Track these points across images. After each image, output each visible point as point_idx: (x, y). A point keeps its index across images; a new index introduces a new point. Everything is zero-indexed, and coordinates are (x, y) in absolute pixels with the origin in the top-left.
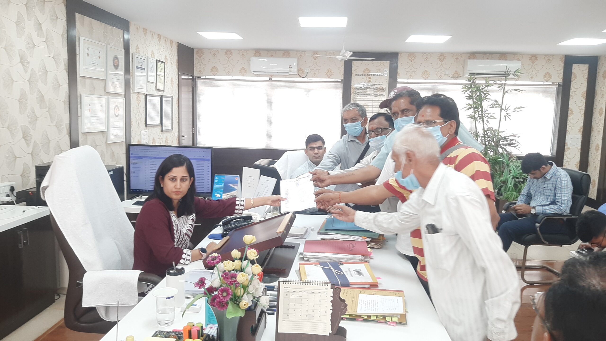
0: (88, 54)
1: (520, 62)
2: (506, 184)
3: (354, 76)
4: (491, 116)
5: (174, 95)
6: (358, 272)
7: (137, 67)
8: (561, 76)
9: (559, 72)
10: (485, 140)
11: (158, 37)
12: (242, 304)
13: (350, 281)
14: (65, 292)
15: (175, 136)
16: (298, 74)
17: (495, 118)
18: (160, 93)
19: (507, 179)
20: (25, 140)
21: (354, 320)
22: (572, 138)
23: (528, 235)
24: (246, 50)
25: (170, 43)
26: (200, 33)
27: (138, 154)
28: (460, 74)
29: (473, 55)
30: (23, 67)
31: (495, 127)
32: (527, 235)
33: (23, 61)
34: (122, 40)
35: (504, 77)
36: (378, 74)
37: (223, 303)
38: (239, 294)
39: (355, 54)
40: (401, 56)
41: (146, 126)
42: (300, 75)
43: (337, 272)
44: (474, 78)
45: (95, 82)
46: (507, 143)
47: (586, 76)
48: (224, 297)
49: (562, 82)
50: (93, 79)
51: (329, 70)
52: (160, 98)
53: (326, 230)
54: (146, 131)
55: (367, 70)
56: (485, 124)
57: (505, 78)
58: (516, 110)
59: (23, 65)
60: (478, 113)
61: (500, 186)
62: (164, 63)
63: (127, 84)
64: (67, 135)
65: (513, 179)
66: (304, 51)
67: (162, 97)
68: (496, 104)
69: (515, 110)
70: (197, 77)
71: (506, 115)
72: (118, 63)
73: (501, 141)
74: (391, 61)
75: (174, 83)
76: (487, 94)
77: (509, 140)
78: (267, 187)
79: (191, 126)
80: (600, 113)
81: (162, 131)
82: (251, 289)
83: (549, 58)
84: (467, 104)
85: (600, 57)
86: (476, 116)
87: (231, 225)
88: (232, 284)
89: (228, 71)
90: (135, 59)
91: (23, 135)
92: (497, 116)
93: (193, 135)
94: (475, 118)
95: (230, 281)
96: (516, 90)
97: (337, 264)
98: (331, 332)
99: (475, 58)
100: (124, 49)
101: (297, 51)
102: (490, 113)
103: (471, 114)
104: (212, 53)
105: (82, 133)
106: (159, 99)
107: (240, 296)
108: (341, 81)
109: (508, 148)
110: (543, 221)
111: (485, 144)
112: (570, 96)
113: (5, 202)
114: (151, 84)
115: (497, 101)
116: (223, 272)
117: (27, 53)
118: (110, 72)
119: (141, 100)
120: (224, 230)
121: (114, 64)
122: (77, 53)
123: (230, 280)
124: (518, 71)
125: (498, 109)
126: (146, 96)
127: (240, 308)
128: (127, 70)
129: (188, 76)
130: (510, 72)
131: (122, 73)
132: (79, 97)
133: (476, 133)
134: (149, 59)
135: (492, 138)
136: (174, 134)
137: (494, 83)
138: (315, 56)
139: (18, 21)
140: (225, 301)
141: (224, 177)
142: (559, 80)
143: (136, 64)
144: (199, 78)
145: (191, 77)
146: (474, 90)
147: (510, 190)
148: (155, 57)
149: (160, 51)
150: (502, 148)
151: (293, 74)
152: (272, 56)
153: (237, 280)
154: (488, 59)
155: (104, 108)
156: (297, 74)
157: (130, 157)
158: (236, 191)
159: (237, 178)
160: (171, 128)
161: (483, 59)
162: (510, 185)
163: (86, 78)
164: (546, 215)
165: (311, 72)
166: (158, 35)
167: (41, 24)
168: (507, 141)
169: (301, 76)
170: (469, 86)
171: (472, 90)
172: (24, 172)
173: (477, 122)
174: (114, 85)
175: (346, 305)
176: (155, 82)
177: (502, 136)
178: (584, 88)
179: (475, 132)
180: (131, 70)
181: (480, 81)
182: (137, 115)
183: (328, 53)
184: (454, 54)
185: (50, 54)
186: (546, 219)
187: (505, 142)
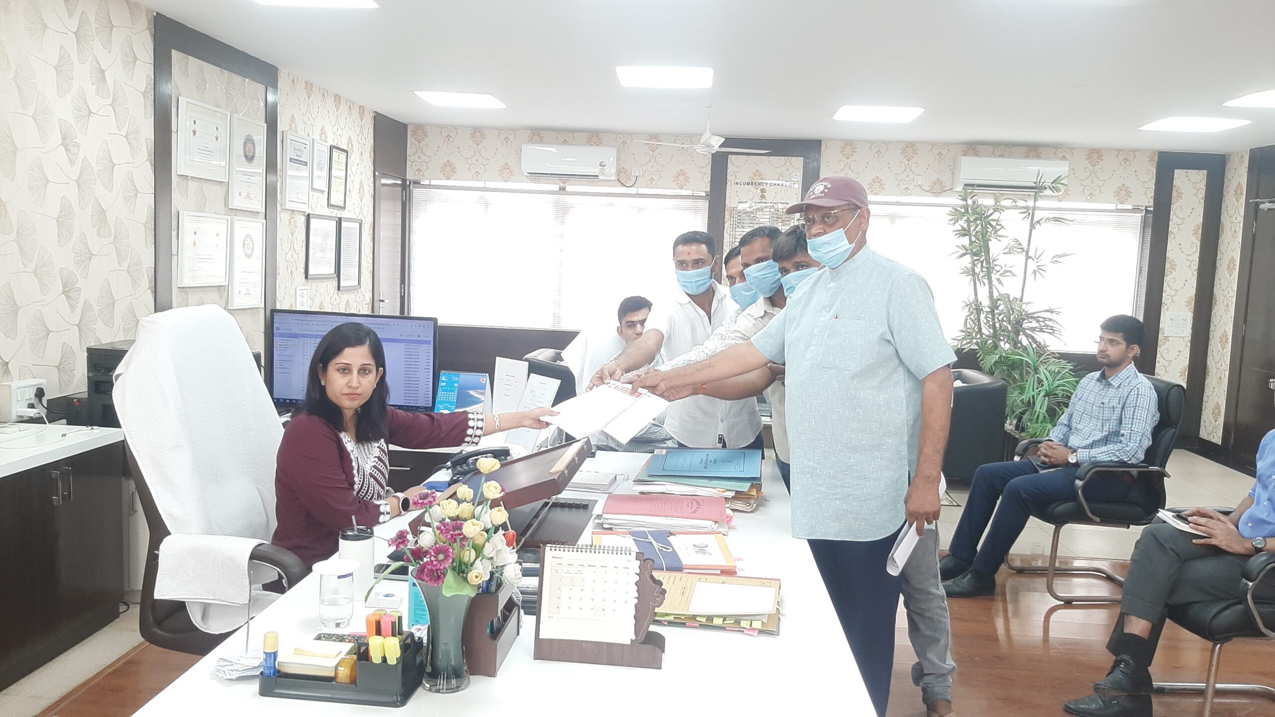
0: (194, 133)
1: (1067, 163)
2: (1033, 408)
3: (731, 185)
4: (1006, 271)
5: (365, 218)
6: (701, 549)
7: (291, 159)
8: (1151, 194)
9: (1146, 185)
10: (993, 319)
11: (335, 101)
12: (471, 576)
13: (684, 563)
14: (139, 600)
15: (364, 300)
16: (618, 180)
17: (1014, 275)
18: (336, 211)
19: (1033, 396)
20: (68, 297)
21: (683, 625)
22: (1172, 318)
23: (1061, 504)
24: (514, 130)
25: (359, 113)
26: (419, 94)
27: (290, 330)
28: (946, 185)
29: (973, 148)
30: (67, 155)
31: (1015, 293)
32: (1058, 503)
33: (67, 142)
34: (262, 104)
35: (1033, 193)
36: (780, 183)
37: (439, 572)
38: (466, 559)
39: (730, 142)
40: (827, 146)
41: (306, 277)
42: (622, 181)
43: (660, 548)
44: (974, 194)
45: (205, 186)
46: (1037, 325)
47: (1202, 194)
48: (439, 561)
49: (1152, 204)
50: (202, 180)
51: (682, 173)
52: (335, 222)
53: (650, 476)
54: (308, 287)
55: (758, 173)
56: (994, 289)
57: (1035, 194)
58: (1056, 259)
59: (67, 150)
60: (980, 264)
61: (1020, 410)
62: (346, 151)
63: (271, 194)
64: (149, 291)
65: (1047, 398)
66: (631, 134)
67: (339, 221)
68: (1016, 247)
69: (1054, 259)
70: (412, 183)
71: (1036, 269)
72: (254, 150)
73: (1026, 321)
74: (806, 158)
75: (365, 192)
76: (998, 227)
77: (1042, 319)
78: (542, 397)
79: (399, 282)
80: (1230, 270)
81: (339, 289)
82: (488, 550)
83: (1126, 155)
84: (957, 246)
85: (1229, 155)
86: (977, 270)
87: (468, 465)
88: (455, 541)
89: (476, 170)
90: (288, 143)
91: (64, 287)
92: (1019, 270)
93: (402, 298)
94: (974, 274)
95: (451, 535)
96: (1056, 219)
97: (663, 536)
98: (634, 637)
99: (976, 154)
100: (266, 123)
101: (616, 134)
102: (1005, 265)
103: (966, 267)
104: (444, 134)
105: (179, 287)
106: (333, 224)
107: (469, 565)
108: (704, 194)
109: (1040, 337)
110: (1088, 476)
111: (994, 327)
112: (1169, 234)
113: (25, 419)
114: (319, 195)
115: (1018, 241)
116: (440, 522)
117: (75, 126)
118: (237, 169)
119: (298, 225)
120: (454, 475)
121: (245, 152)
122: (174, 129)
123: (451, 532)
124: (1059, 180)
125: (1022, 257)
126: (308, 217)
127: (468, 582)
128: (271, 165)
129: (394, 180)
130: (1043, 183)
131: (261, 171)
132: (174, 217)
133: (975, 305)
134: (315, 144)
135: (1007, 314)
136: (364, 296)
137: (1014, 204)
138: (653, 144)
139: (61, 63)
140: (442, 568)
141: (458, 377)
142: (1147, 200)
143: (290, 153)
144: (416, 183)
145: (401, 182)
146: (972, 219)
147: (1040, 421)
148: (328, 140)
149: (339, 129)
150: (1027, 336)
151: (608, 179)
152: (565, 142)
153: (464, 533)
154: (1002, 156)
155: (222, 241)
156: (615, 179)
157: (275, 334)
158: (482, 404)
159: (485, 378)
160: (357, 284)
161: (993, 155)
162: (1040, 409)
163: (189, 178)
164: (1096, 464)
165: (644, 175)
166: (336, 96)
167: (103, 72)
168: (1038, 322)
169: (625, 183)
170: (963, 210)
171: (968, 218)
172: (64, 360)
173: (978, 283)
174: (244, 194)
175: (664, 592)
176: (327, 190)
177: (1027, 312)
178: (1197, 218)
179: (972, 303)
180: (278, 165)
181: (986, 201)
182: (290, 254)
183: (679, 139)
184: (932, 144)
185: (120, 131)
186: (1096, 472)
187: (1034, 324)
